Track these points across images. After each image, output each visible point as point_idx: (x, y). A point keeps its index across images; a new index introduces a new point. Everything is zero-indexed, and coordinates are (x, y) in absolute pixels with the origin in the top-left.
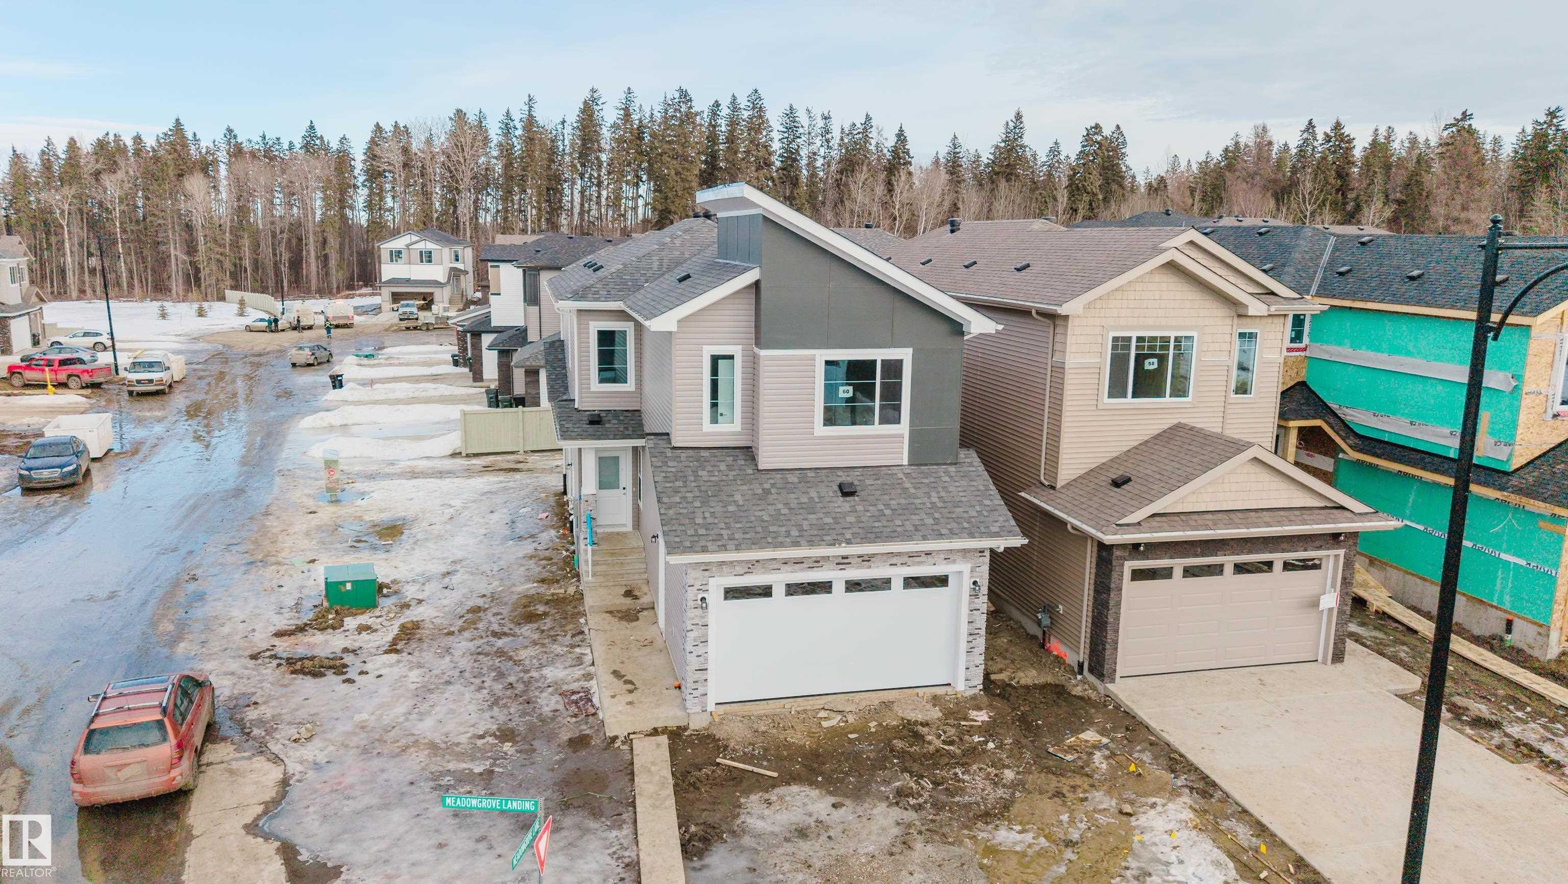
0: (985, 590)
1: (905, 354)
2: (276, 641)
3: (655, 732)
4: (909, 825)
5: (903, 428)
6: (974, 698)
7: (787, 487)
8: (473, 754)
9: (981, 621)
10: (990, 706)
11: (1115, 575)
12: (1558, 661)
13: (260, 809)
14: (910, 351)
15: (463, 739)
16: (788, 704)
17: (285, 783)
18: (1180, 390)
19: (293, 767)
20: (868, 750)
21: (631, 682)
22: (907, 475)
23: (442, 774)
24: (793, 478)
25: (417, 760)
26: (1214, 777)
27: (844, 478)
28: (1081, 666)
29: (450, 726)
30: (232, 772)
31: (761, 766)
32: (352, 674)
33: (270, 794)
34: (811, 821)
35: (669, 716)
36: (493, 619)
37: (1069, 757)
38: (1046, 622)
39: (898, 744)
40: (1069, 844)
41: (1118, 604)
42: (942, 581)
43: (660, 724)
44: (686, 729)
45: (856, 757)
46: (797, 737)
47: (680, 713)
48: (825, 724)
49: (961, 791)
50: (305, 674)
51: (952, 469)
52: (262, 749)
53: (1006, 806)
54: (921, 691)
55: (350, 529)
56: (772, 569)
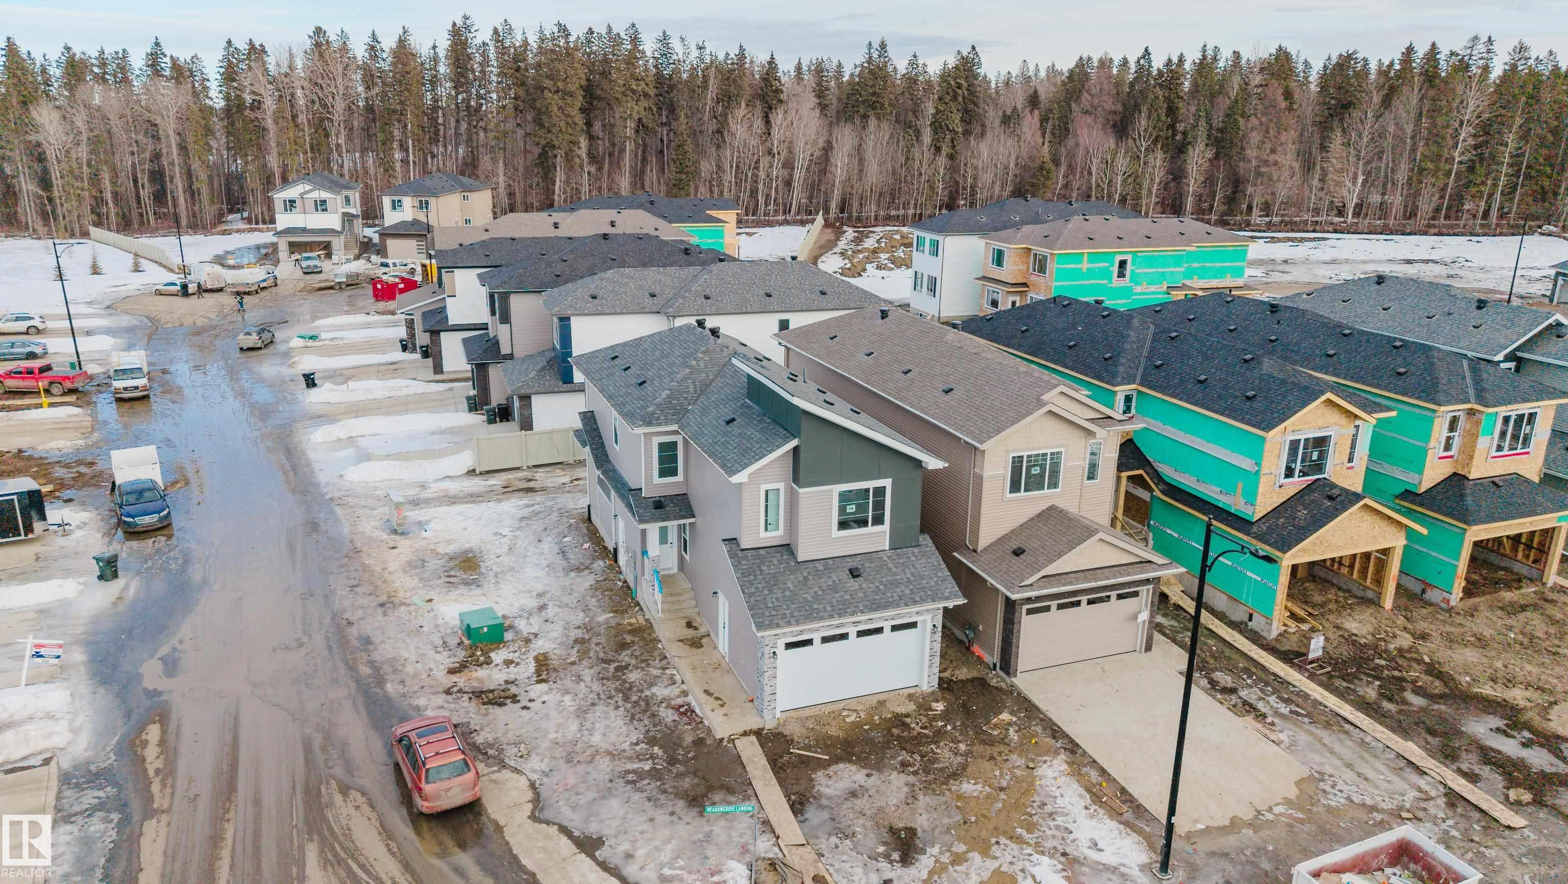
0: (940, 629)
1: (887, 483)
2: (454, 678)
3: (745, 734)
4: (913, 785)
5: (886, 527)
6: (933, 693)
7: (818, 574)
8: (639, 757)
9: (937, 647)
10: (944, 699)
11: (1017, 615)
12: (1277, 640)
13: (530, 806)
14: (890, 480)
15: (626, 746)
16: (823, 708)
17: (532, 785)
18: (1054, 484)
19: (534, 777)
20: (877, 735)
21: (717, 699)
22: (889, 557)
23: (628, 772)
24: (820, 566)
25: (605, 764)
26: (1078, 741)
27: (851, 564)
28: (995, 665)
29: (613, 738)
30: (495, 782)
31: (816, 752)
32: (524, 703)
33: (530, 795)
34: (857, 786)
35: (753, 723)
36: (597, 649)
37: (995, 733)
38: (971, 635)
39: (895, 731)
40: (1002, 789)
41: (1019, 632)
42: (913, 625)
43: (747, 728)
44: (763, 729)
45: (871, 742)
46: (833, 731)
47: (760, 720)
48: (848, 720)
49: (936, 760)
50: (492, 704)
51: (916, 550)
52: (504, 766)
53: (964, 767)
54: (901, 692)
55: (434, 564)
56: (815, 630)
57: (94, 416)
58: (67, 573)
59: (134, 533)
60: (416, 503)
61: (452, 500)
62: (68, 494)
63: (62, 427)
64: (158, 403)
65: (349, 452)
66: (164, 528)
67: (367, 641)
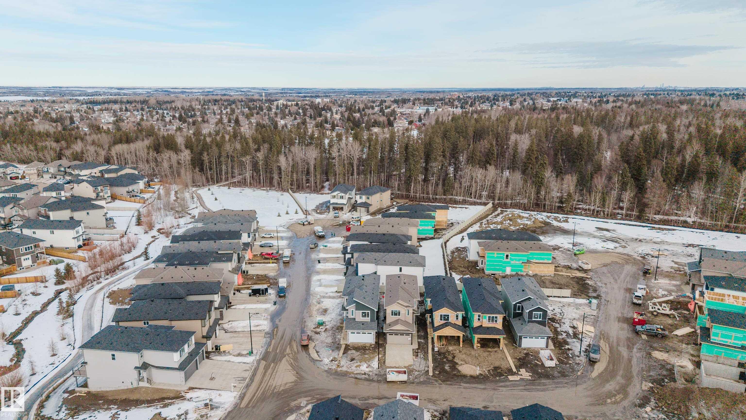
0: (375, 334)
1: (369, 312)
2: (314, 329)
3: (344, 344)
4: (360, 354)
5: (369, 318)
6: (371, 344)
7: (357, 323)
9: (375, 337)
10: (374, 345)
13: (314, 347)
16: (355, 342)
17: (315, 344)
20: (361, 348)
21: (344, 339)
22: (369, 322)
23: (328, 345)
24: (359, 322)
25: (326, 344)
26: (386, 354)
27: (363, 322)
29: (328, 341)
30: (312, 343)
31: (352, 348)
32: (320, 334)
34: (353, 353)
35: (346, 343)
36: (334, 329)
39: (364, 348)
42: (371, 333)
45: (359, 348)
46: (356, 346)
48: (359, 345)
49: (366, 352)
50: (316, 334)
51: (374, 323)
52: (314, 341)
53: (368, 353)
54: (368, 343)
55: (321, 310)
56: (356, 331)
57: (279, 266)
58: (270, 303)
59: (280, 297)
60: (324, 297)
61: (330, 297)
62: (272, 286)
63: (273, 269)
64: (291, 263)
65: (318, 283)
66: (284, 296)
67: (305, 322)
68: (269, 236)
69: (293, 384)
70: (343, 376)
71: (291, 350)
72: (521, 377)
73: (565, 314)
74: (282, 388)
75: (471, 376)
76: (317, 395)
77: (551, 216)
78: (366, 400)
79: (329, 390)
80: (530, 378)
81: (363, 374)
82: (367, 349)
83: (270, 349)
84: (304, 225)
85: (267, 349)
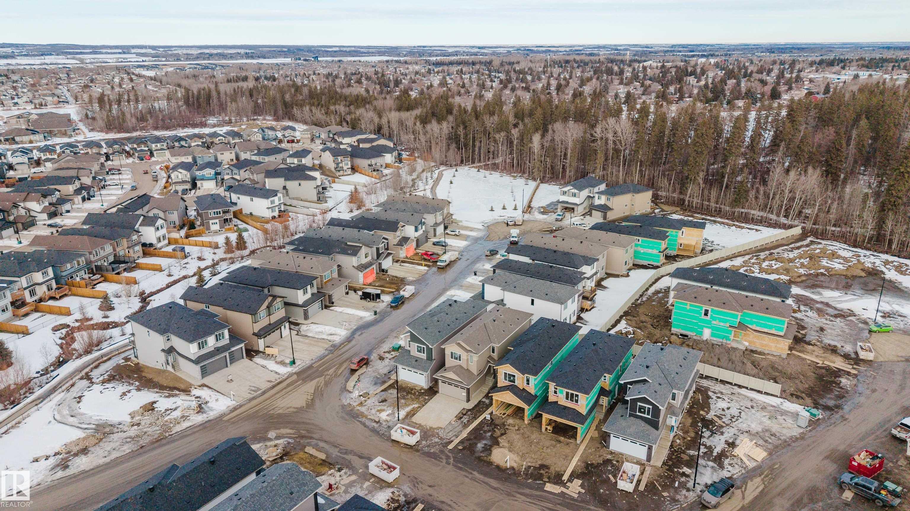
4: (398, 397)
6: (426, 389)
19: (368, 370)
20: (407, 389)
22: (424, 361)
26: (426, 405)
27: (417, 359)
30: (363, 369)
31: (397, 386)
32: (383, 361)
33: (363, 372)
34: (392, 393)
39: (410, 390)
42: (426, 375)
45: (404, 389)
46: (403, 385)
48: (407, 385)
49: (407, 396)
50: (380, 359)
51: (430, 362)
52: (367, 367)
56: (407, 368)
57: (428, 271)
58: (371, 311)
59: (391, 307)
63: (418, 273)
64: (445, 270)
66: (397, 307)
67: (384, 342)
68: (454, 233)
69: (295, 410)
70: (353, 417)
71: (335, 372)
72: (565, 490)
73: (740, 420)
74: (280, 411)
75: (498, 467)
76: (304, 430)
77: (892, 262)
78: (346, 453)
79: (322, 429)
80: (576, 496)
81: (375, 421)
82: (411, 393)
83: (315, 365)
84: (508, 224)
85: (314, 363)
